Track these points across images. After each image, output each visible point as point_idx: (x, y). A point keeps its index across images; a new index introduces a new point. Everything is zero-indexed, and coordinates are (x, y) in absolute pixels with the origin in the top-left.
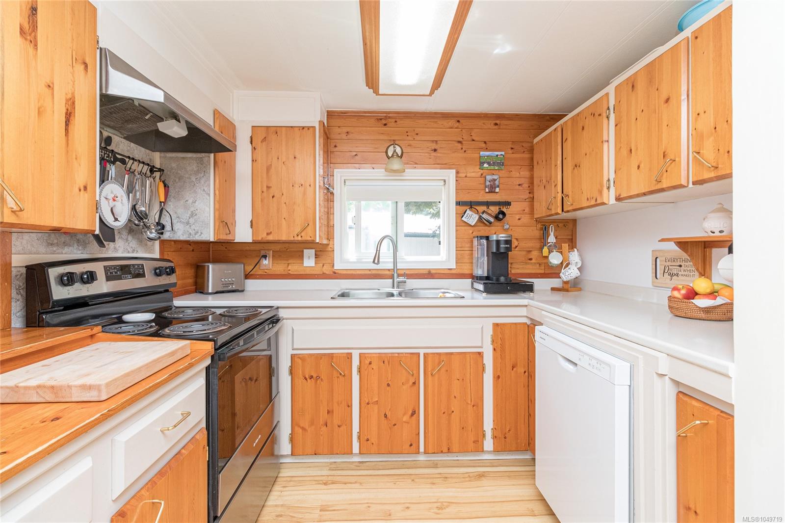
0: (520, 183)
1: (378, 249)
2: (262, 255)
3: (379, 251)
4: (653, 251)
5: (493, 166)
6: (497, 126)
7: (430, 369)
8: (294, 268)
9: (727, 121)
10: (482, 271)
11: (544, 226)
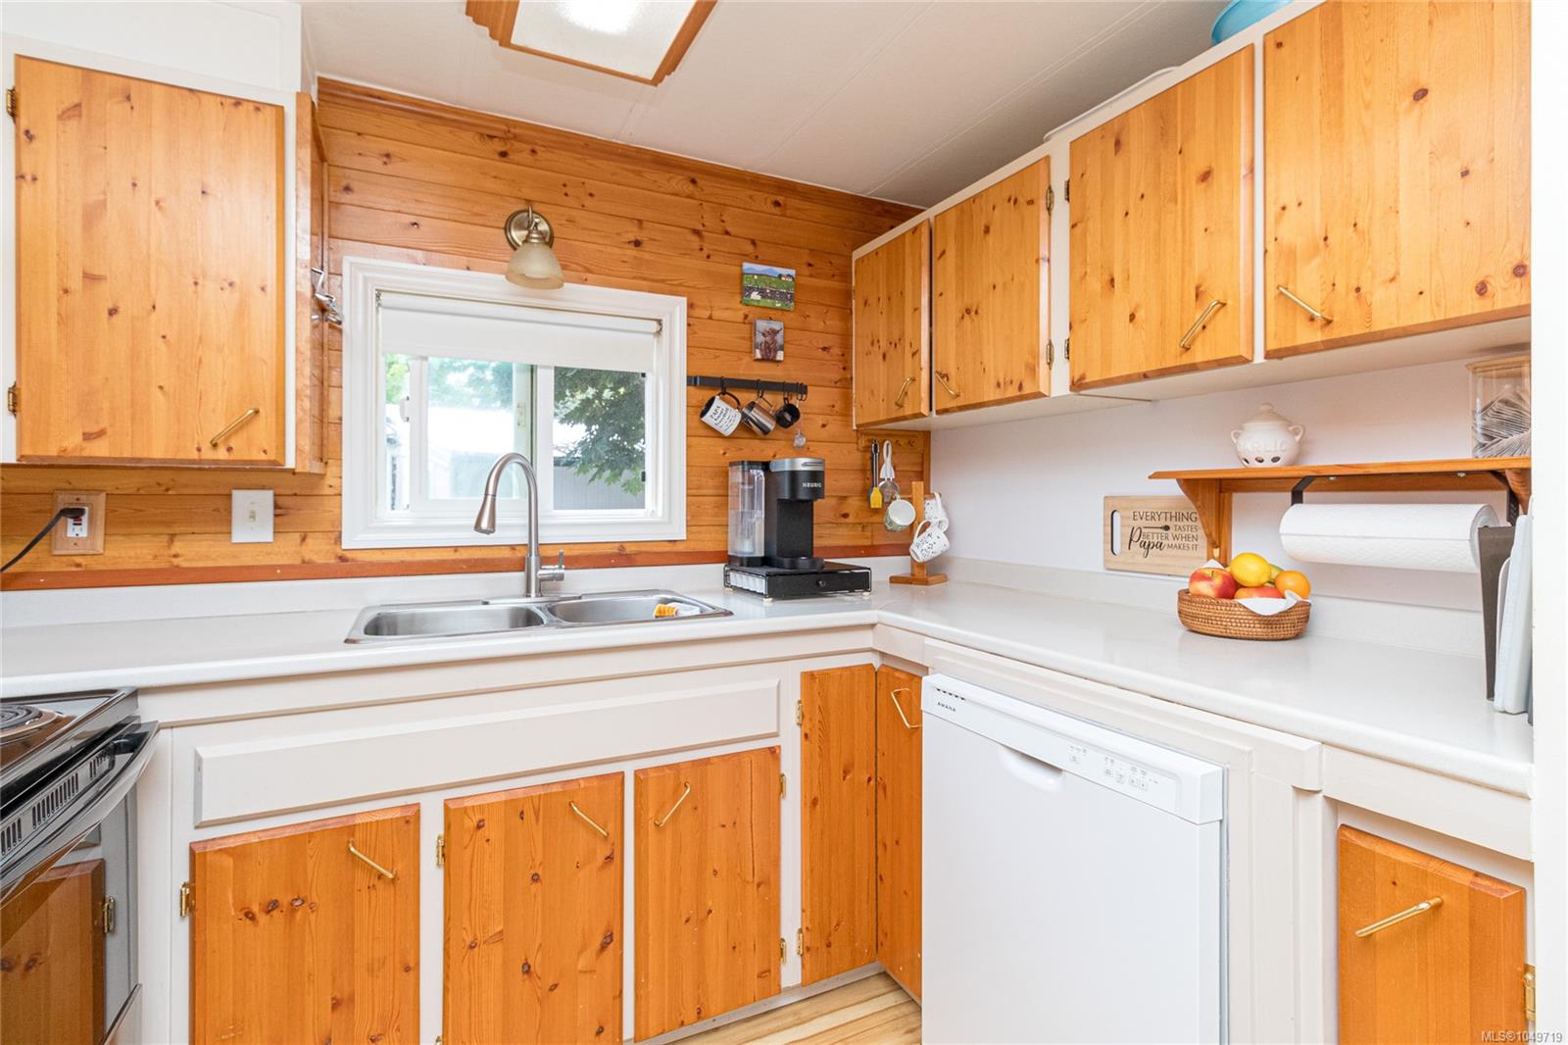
0: (826, 346)
1: (491, 492)
2: (62, 507)
3: (494, 495)
4: (1106, 497)
5: (771, 298)
6: (778, 208)
7: (651, 814)
8: (193, 550)
9: (1355, 225)
10: (752, 545)
11: (872, 440)
